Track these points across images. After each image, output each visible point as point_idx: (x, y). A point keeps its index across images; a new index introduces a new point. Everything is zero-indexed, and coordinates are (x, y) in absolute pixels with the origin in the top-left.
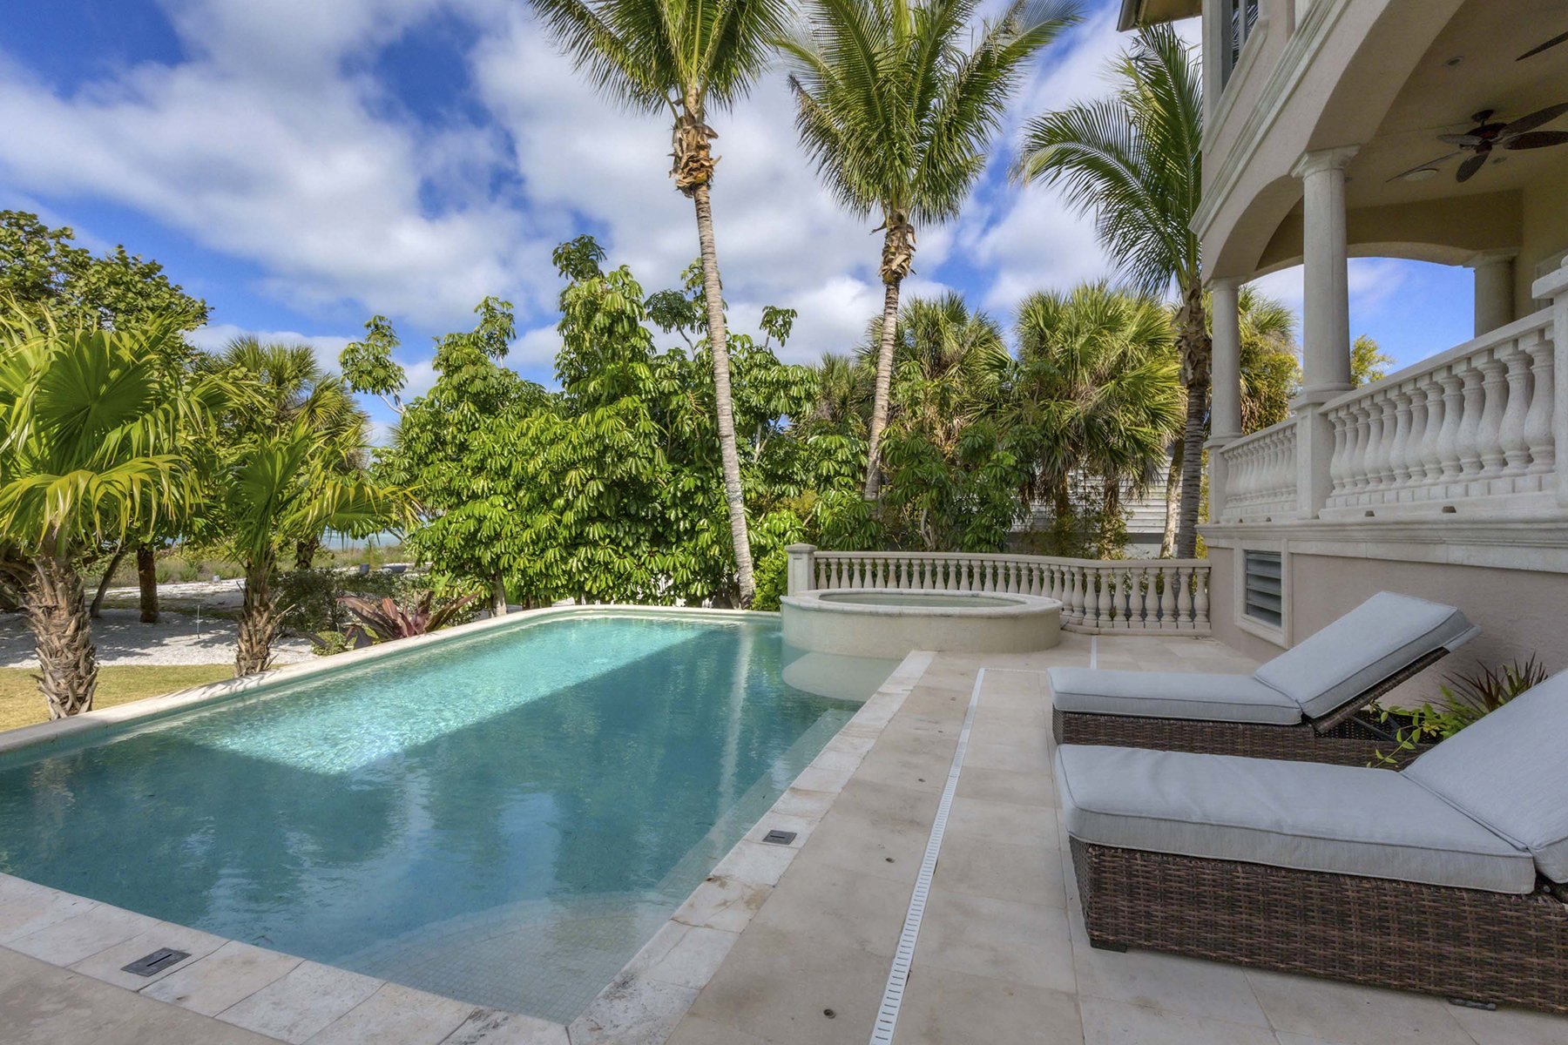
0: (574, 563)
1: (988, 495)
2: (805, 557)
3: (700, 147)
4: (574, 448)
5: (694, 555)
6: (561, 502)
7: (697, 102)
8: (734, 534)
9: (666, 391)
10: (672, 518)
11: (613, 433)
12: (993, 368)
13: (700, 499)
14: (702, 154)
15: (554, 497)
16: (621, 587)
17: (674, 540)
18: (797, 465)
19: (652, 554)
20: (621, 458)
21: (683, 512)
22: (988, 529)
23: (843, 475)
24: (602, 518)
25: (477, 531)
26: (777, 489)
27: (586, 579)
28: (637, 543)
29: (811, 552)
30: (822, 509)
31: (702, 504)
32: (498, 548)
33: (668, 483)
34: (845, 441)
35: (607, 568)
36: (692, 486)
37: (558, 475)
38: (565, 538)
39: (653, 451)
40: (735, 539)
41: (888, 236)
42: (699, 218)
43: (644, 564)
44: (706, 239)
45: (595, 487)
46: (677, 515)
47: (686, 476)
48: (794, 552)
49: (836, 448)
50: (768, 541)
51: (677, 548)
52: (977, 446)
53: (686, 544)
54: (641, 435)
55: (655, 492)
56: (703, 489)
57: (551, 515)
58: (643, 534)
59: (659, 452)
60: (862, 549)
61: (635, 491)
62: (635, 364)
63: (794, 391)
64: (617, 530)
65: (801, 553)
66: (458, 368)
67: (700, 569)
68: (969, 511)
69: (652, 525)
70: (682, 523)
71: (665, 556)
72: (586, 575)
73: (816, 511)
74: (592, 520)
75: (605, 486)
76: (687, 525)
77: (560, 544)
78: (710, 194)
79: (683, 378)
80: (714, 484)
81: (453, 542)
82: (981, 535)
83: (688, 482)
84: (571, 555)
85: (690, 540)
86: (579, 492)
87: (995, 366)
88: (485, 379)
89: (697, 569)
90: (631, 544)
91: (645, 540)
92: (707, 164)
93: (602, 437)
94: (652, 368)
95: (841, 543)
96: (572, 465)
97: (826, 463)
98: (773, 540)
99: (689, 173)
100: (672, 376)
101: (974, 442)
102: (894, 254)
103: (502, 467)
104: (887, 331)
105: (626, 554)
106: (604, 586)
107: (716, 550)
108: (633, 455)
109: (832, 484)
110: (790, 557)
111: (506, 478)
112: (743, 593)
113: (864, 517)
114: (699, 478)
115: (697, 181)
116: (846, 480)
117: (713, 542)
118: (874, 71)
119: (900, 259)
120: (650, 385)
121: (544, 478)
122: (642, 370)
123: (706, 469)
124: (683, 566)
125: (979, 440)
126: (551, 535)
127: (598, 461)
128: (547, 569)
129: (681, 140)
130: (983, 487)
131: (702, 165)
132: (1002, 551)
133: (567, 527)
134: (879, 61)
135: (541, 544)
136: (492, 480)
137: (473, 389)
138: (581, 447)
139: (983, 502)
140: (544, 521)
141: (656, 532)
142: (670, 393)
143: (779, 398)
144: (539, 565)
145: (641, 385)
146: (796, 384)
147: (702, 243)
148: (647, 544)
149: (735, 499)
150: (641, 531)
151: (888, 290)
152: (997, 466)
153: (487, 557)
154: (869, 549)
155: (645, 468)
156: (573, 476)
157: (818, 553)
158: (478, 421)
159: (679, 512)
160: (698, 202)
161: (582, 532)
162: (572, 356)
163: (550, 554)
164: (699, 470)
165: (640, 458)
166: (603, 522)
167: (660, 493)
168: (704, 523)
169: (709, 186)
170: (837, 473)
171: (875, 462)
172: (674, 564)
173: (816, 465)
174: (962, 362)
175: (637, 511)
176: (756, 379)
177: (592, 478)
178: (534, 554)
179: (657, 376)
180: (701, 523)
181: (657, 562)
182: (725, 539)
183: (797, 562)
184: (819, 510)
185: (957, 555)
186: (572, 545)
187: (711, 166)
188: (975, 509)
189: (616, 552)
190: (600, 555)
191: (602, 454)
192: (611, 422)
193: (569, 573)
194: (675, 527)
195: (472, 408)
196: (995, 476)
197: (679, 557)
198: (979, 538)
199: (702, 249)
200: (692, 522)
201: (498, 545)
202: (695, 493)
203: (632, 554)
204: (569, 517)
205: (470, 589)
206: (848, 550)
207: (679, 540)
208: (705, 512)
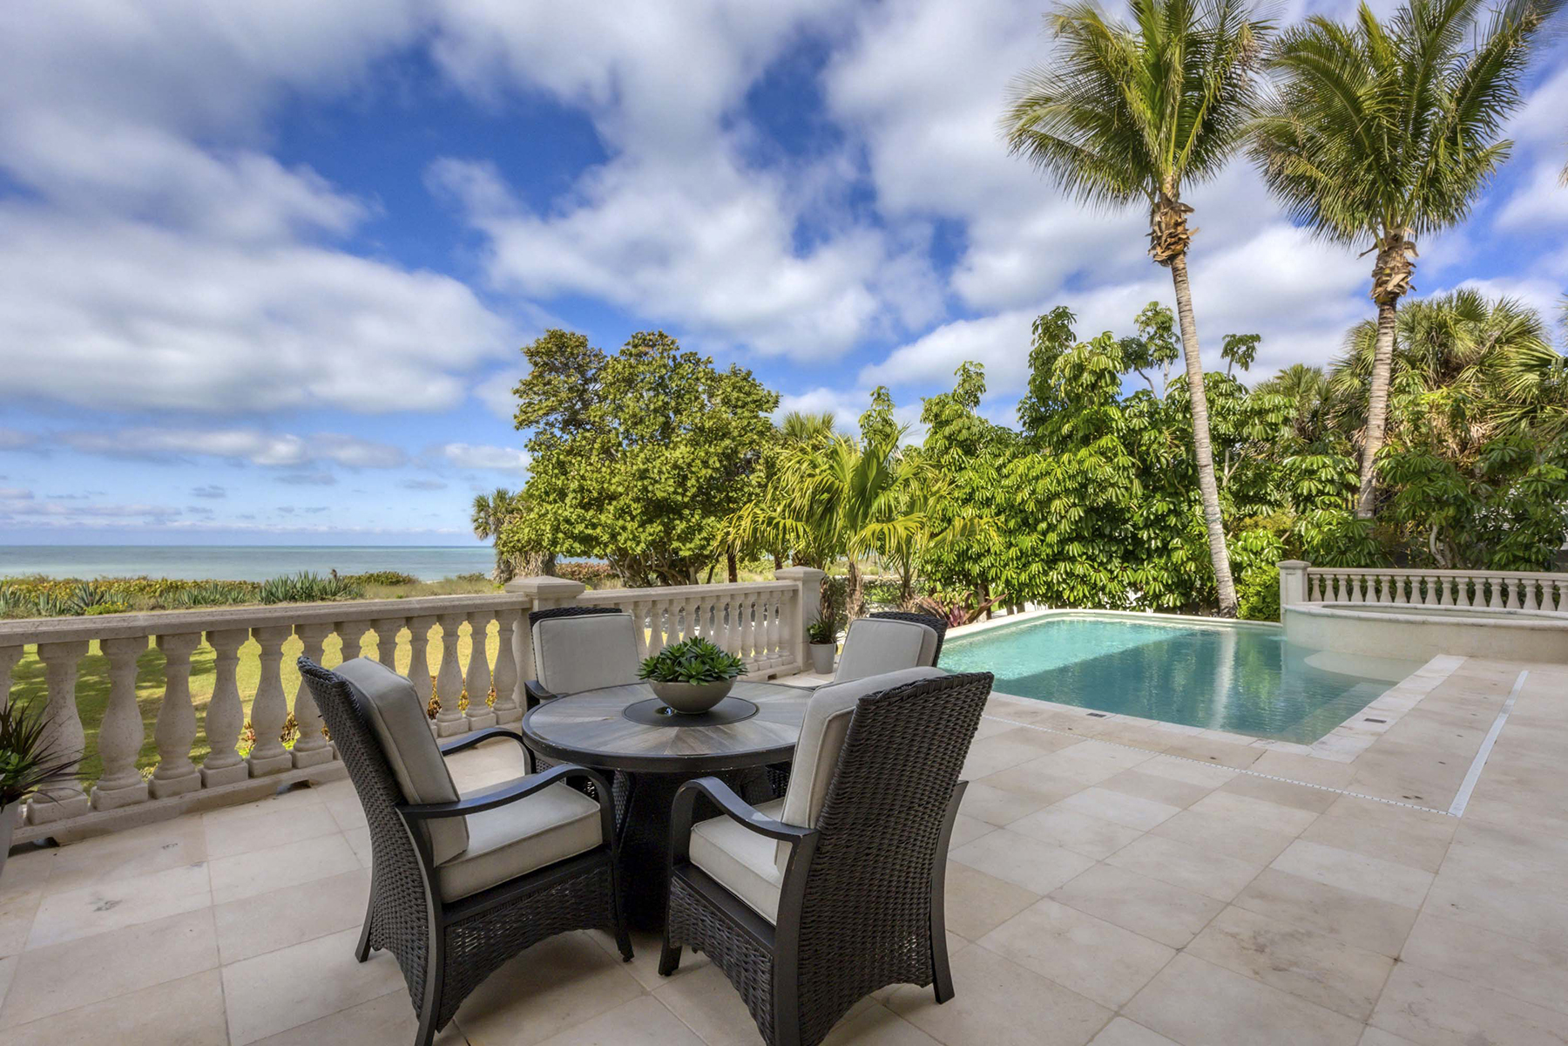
0: (1054, 576)
1: (1526, 510)
2: (1299, 572)
3: (1177, 224)
4: (1059, 482)
5: (1166, 570)
6: (1044, 525)
7: (1173, 187)
8: (1213, 551)
9: (1137, 428)
10: (1145, 537)
11: (1095, 469)
12: (1529, 368)
13: (1172, 520)
14: (1180, 229)
15: (1037, 522)
16: (1094, 596)
17: (1144, 557)
18: (1271, 486)
19: (1124, 569)
20: (1103, 489)
21: (1155, 533)
22: (1528, 547)
23: (1328, 494)
24: (1079, 538)
25: (968, 549)
26: (1247, 509)
27: (1064, 589)
28: (1110, 560)
29: (1305, 569)
30: (1307, 529)
31: (1175, 525)
32: (986, 562)
33: (1140, 507)
34: (1328, 461)
35: (1082, 579)
36: (1166, 510)
37: (1044, 504)
38: (1047, 555)
39: (1131, 482)
40: (1214, 556)
41: (1379, 258)
42: (1176, 282)
43: (1117, 576)
44: (1183, 299)
45: (1077, 513)
46: (1149, 535)
47: (1158, 501)
48: (1287, 568)
49: (1319, 468)
50: (1244, 558)
51: (1148, 564)
52: (1507, 459)
53: (1156, 560)
54: (1119, 468)
55: (1128, 515)
56: (1177, 513)
57: (1035, 536)
58: (1115, 552)
59: (1136, 482)
60: (1359, 566)
61: (1108, 515)
62: (1107, 408)
63: (1272, 418)
64: (1093, 549)
65: (1294, 568)
66: (948, 422)
67: (1173, 582)
68: (1498, 529)
69: (1124, 544)
70: (1153, 542)
71: (1135, 571)
72: (1064, 586)
73: (1300, 531)
74: (1071, 540)
75: (1085, 512)
76: (1159, 544)
77: (1042, 560)
78: (1186, 260)
79: (1151, 415)
80: (1185, 507)
81: (950, 558)
82: (1517, 553)
83: (1160, 506)
84: (1051, 569)
85: (1160, 557)
86: (1062, 517)
87: (1534, 366)
88: (969, 428)
89: (1170, 582)
90: (1105, 560)
91: (1116, 557)
92: (1184, 237)
93: (1085, 473)
94: (1123, 410)
95: (1332, 559)
96: (1057, 495)
97: (1306, 483)
98: (1249, 557)
99: (1168, 248)
100: (1141, 414)
101: (1503, 455)
102: (1390, 275)
103: (987, 498)
104: (1382, 350)
105: (1101, 568)
106: (1081, 595)
107: (1191, 566)
108: (1112, 485)
109: (1313, 503)
110: (1283, 573)
111: (989, 506)
112: (1223, 605)
113: (1360, 535)
114: (1171, 502)
115: (1176, 252)
116: (1332, 499)
117: (1188, 559)
118: (1358, 110)
119: (1396, 279)
120: (1122, 424)
121: (1031, 506)
122: (1114, 412)
123: (1176, 493)
124: (1155, 579)
125: (1511, 453)
126: (1035, 553)
127: (1081, 491)
128: (1030, 580)
129: (1159, 223)
130: (1517, 504)
131: (1180, 239)
132: (1548, 569)
133: (1050, 546)
134: (1363, 102)
135: (1023, 560)
136: (980, 509)
137: (961, 438)
138: (1064, 481)
139: (1518, 518)
140: (1028, 541)
141: (1126, 550)
142: (1141, 429)
143: (1254, 425)
144: (1024, 577)
145: (1114, 425)
146: (1273, 411)
147: (1179, 303)
148: (1119, 560)
149: (1214, 521)
150: (1114, 549)
151: (1382, 311)
152: (1538, 481)
153: (976, 570)
154: (1367, 566)
155: (1124, 496)
156: (1057, 505)
157: (1310, 569)
158: (963, 462)
159: (1151, 531)
160: (1175, 270)
161: (1063, 549)
162: (1033, 400)
163: (1035, 567)
164: (1170, 495)
165: (1119, 488)
166: (1080, 542)
167: (1132, 516)
168: (1177, 542)
169: (1185, 253)
170: (1321, 493)
171: (1370, 481)
172: (1147, 578)
173: (1293, 485)
174: (1482, 363)
175: (1111, 532)
176: (1223, 408)
177: (1074, 505)
178: (1017, 568)
179: (1127, 415)
180: (1175, 541)
181: (1129, 576)
182: (1203, 556)
183: (1289, 577)
184: (1303, 529)
185: (1484, 573)
186: (1052, 562)
187: (1188, 238)
188: (1506, 526)
189: (1092, 567)
190: (1079, 570)
191: (1084, 486)
192: (1093, 460)
193: (1049, 585)
194: (1146, 546)
195: (960, 452)
196: (1535, 491)
197: (1151, 573)
198: (1515, 557)
199: (1179, 309)
200: (1163, 540)
201: (985, 560)
202: (1168, 515)
203: (1106, 569)
204: (1052, 537)
205: (958, 595)
206: (1340, 566)
207: (1150, 557)
208: (1176, 532)
